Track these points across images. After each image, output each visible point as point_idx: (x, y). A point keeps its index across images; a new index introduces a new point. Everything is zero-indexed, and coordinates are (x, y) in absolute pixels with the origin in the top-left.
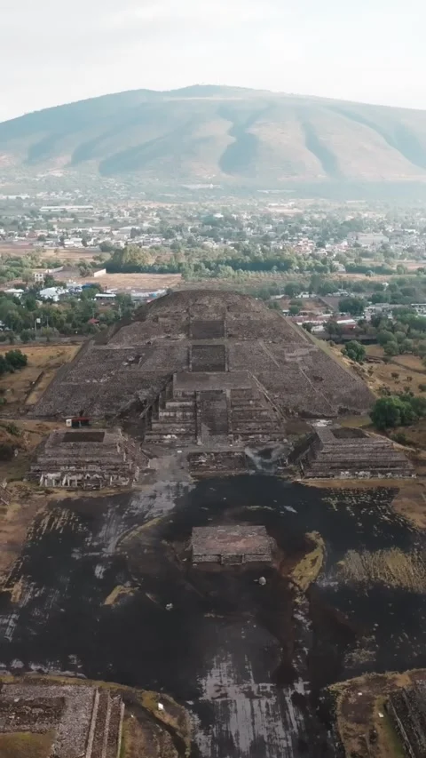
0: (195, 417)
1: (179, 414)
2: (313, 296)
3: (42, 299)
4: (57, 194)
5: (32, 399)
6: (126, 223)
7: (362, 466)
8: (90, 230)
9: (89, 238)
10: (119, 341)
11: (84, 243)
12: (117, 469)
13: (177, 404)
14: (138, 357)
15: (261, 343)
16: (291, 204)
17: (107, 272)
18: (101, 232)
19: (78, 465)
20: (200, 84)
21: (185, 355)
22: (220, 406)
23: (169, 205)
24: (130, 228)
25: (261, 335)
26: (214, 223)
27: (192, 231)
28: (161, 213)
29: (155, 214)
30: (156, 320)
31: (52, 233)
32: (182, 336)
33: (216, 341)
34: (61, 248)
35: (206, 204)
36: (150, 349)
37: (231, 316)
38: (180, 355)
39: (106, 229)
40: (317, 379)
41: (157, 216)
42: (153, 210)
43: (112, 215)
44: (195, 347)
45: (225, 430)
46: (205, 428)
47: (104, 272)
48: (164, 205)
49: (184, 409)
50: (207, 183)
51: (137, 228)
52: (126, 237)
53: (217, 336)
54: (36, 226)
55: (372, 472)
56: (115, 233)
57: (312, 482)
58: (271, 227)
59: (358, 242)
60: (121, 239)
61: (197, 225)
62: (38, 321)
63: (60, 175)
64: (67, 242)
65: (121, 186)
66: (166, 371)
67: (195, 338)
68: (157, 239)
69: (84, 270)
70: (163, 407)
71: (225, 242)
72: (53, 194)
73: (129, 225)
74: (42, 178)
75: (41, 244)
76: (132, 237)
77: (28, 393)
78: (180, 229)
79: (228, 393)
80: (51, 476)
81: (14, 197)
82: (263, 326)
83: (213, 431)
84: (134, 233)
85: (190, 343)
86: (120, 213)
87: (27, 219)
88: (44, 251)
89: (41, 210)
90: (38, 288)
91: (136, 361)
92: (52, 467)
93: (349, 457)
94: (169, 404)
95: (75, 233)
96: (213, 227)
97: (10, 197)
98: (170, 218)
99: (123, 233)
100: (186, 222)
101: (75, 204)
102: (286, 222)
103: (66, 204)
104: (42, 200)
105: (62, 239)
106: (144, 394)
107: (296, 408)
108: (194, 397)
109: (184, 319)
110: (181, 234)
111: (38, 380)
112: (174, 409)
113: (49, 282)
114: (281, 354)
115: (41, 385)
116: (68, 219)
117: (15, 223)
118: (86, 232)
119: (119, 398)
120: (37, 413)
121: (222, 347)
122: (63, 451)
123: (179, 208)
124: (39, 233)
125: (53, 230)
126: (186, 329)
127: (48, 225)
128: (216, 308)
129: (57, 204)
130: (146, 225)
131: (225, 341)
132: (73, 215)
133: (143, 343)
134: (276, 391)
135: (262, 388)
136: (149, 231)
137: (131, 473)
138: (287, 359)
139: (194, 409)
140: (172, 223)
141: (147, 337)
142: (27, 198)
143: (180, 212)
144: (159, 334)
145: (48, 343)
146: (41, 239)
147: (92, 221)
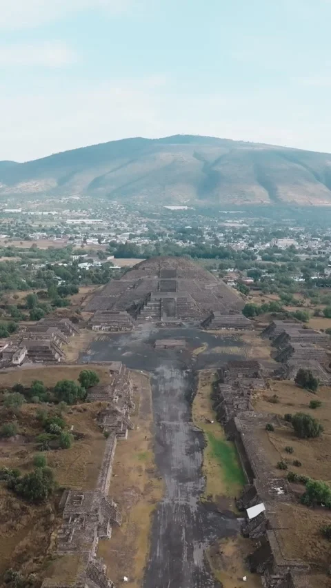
0: (160, 309)
1: (153, 308)
2: (236, 270)
3: (80, 268)
4: (76, 211)
5: (84, 304)
6: (125, 231)
7: (232, 326)
8: (102, 234)
9: (103, 239)
10: (126, 278)
11: (99, 242)
12: (125, 325)
13: (152, 304)
14: (134, 286)
15: (194, 280)
16: (241, 221)
17: (115, 257)
18: (110, 236)
19: (108, 322)
20: (181, 134)
21: (157, 285)
22: (172, 305)
23: (156, 220)
24: (129, 233)
25: (194, 277)
26: (185, 232)
27: (169, 236)
28: (150, 225)
29: (145, 225)
30: (144, 269)
31: (78, 235)
32: (156, 277)
33: (172, 279)
34: (85, 244)
35: (181, 220)
36: (141, 282)
37: (180, 268)
38: (155, 285)
39: (113, 234)
40: (219, 297)
41: (146, 227)
42: (144, 223)
43: (116, 226)
44: (162, 281)
45: (174, 315)
46: (165, 314)
47: (112, 257)
48: (151, 220)
49: (155, 305)
50: (184, 205)
51: (133, 234)
52: (126, 239)
53: (173, 277)
54: (67, 232)
55: (236, 329)
56: (119, 236)
57: (209, 332)
58: (222, 235)
59: (277, 245)
60: (123, 239)
61: (173, 232)
62: (80, 277)
63: (78, 198)
64: (88, 241)
65: (121, 207)
66: (148, 291)
67: (162, 277)
68: (146, 241)
69: (101, 256)
70: (146, 305)
71: (190, 243)
72: (74, 211)
73: (128, 232)
74: (65, 201)
75: (72, 242)
76: (130, 239)
77: (82, 302)
78: (161, 234)
79: (176, 299)
80: (97, 326)
81: (46, 213)
82: (195, 273)
83: (168, 315)
84: (131, 237)
85: (160, 279)
86: (121, 225)
87: (60, 227)
88: (75, 246)
89: (67, 222)
90: (75, 263)
91: (134, 287)
92: (98, 323)
93: (227, 322)
94: (149, 303)
95: (93, 236)
96: (184, 234)
97: (45, 213)
98: (156, 229)
99: (124, 236)
100: (166, 231)
101: (90, 218)
102: (233, 232)
103: (84, 219)
104: (66, 216)
105: (85, 239)
106: (137, 302)
107: (209, 310)
108: (160, 300)
109: (157, 269)
110: (162, 238)
111: (86, 298)
112: (151, 306)
113: (81, 261)
114: (204, 285)
115: (87, 300)
116: (86, 228)
117: (52, 229)
118: (100, 235)
119: (126, 303)
120: (86, 310)
121: (175, 281)
122: (102, 317)
123: (162, 222)
124: (69, 236)
125: (79, 234)
126: (158, 273)
127: (75, 231)
128: (173, 265)
129: (78, 218)
130: (139, 232)
131: (177, 279)
132: (89, 225)
133: (137, 280)
134: (200, 302)
135: (193, 300)
136: (141, 236)
137: (131, 327)
138: (206, 288)
139: (160, 306)
140: (156, 231)
141: (139, 277)
142: (56, 214)
143: (163, 225)
144: (145, 275)
145: (87, 286)
146: (71, 239)
147: (103, 230)
